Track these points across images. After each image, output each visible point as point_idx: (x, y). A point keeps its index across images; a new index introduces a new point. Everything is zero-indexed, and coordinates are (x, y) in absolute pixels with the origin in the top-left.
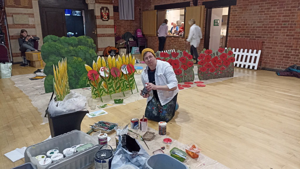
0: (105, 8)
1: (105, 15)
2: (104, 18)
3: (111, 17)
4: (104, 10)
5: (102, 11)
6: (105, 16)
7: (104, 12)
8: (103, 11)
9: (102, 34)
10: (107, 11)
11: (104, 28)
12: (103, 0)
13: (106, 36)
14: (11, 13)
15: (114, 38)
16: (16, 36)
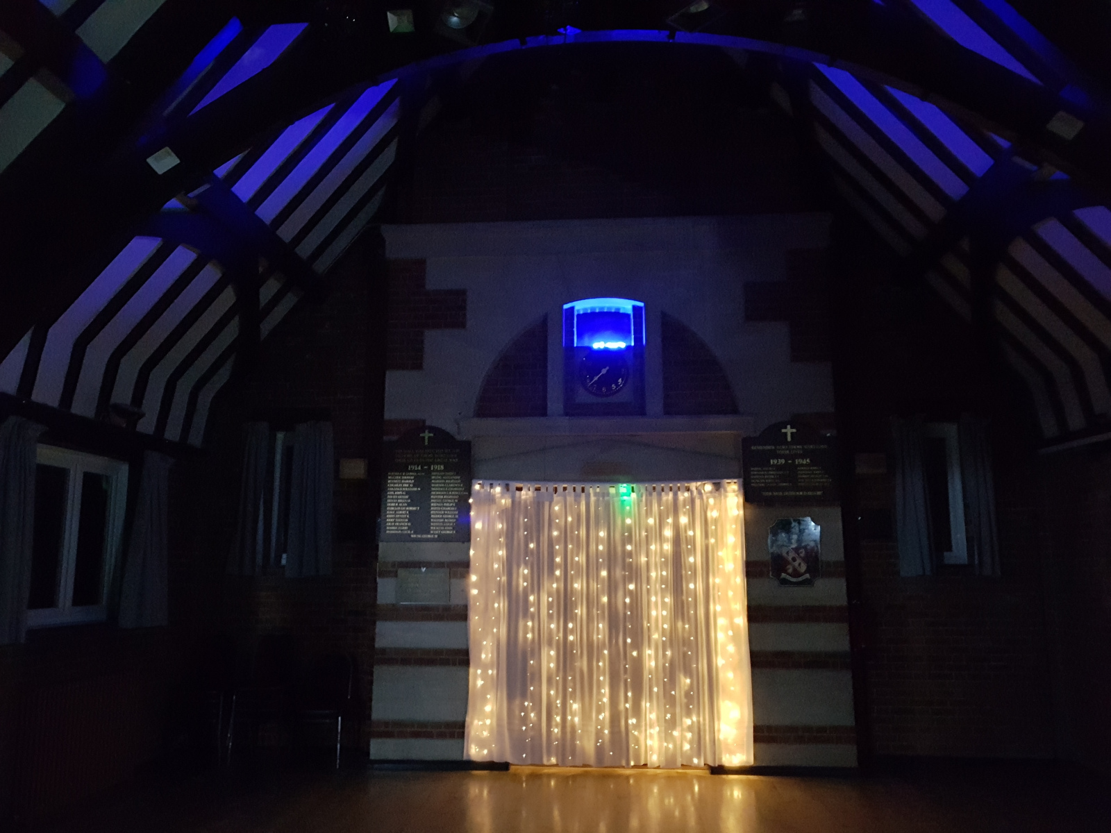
2: (790, 571)
3: (828, 563)
5: (777, 540)
6: (794, 559)
7: (790, 542)
8: (782, 538)
12: (784, 489)
13: (797, 666)
14: (394, 565)
15: (846, 678)
16: (397, 651)
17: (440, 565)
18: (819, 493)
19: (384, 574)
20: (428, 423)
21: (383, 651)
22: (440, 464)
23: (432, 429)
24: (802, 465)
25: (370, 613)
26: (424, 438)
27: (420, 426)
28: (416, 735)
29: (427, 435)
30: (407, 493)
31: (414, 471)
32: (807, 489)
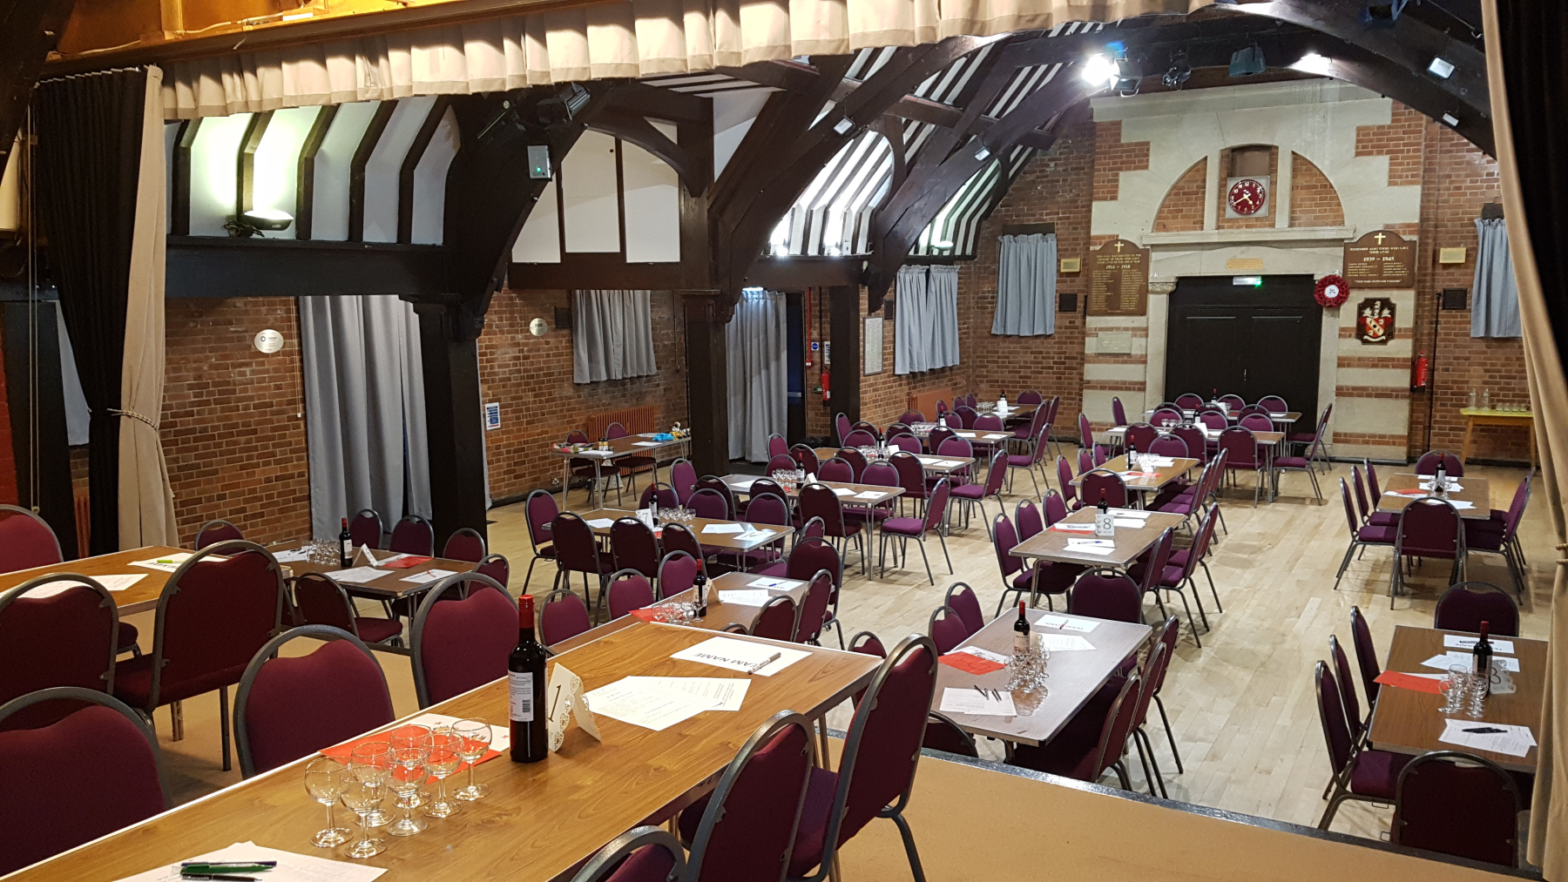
0: (1378, 303)
1: (1374, 323)
2: (1371, 334)
3: (1400, 330)
4: (1372, 309)
5: (1363, 313)
6: (1375, 326)
7: (1373, 315)
8: (1368, 312)
9: (1354, 388)
10: (1386, 313)
11: (1367, 366)
12: (1372, 278)
13: (1369, 396)
14: (1096, 329)
15: (1405, 404)
16: (1098, 382)
17: (1126, 329)
18: (1398, 281)
19: (1089, 335)
20: (1120, 238)
21: (1089, 382)
22: (1128, 264)
23: (1122, 241)
24: (1388, 261)
25: (1081, 358)
26: (1117, 247)
27: (1115, 239)
29: (1119, 245)
30: (1106, 284)
31: (1110, 269)
32: (1389, 278)
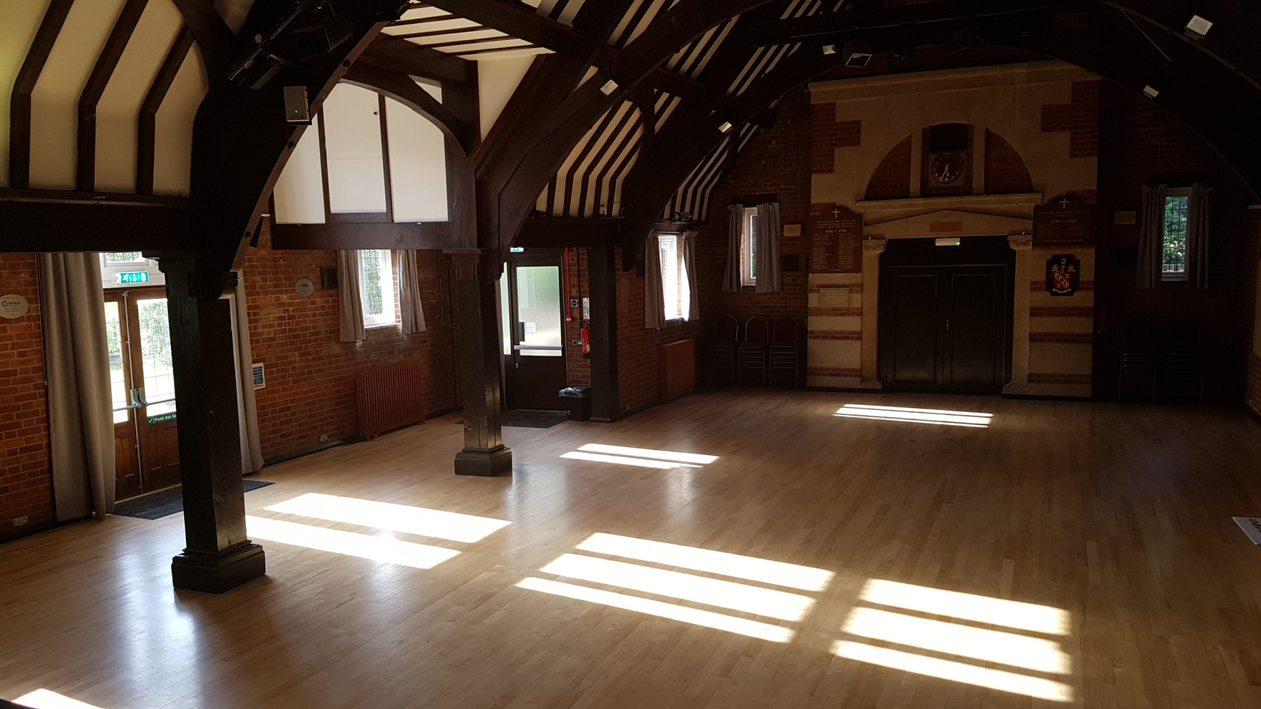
0: (1064, 259)
1: (1060, 277)
2: (1058, 287)
3: (1084, 282)
4: (1059, 265)
5: (1052, 269)
6: (1062, 280)
7: (1060, 270)
8: (1055, 268)
9: (1046, 335)
10: (1071, 268)
11: (1056, 315)
12: (1058, 238)
13: (1058, 341)
14: (817, 286)
15: (1089, 348)
16: (821, 332)
17: (845, 286)
18: (1080, 240)
19: (813, 291)
20: (836, 205)
21: (812, 332)
22: (844, 229)
23: (839, 208)
24: (1072, 223)
25: (804, 312)
26: (834, 213)
27: (833, 206)
28: (832, 375)
30: (825, 246)
31: (829, 233)
32: (1073, 237)
